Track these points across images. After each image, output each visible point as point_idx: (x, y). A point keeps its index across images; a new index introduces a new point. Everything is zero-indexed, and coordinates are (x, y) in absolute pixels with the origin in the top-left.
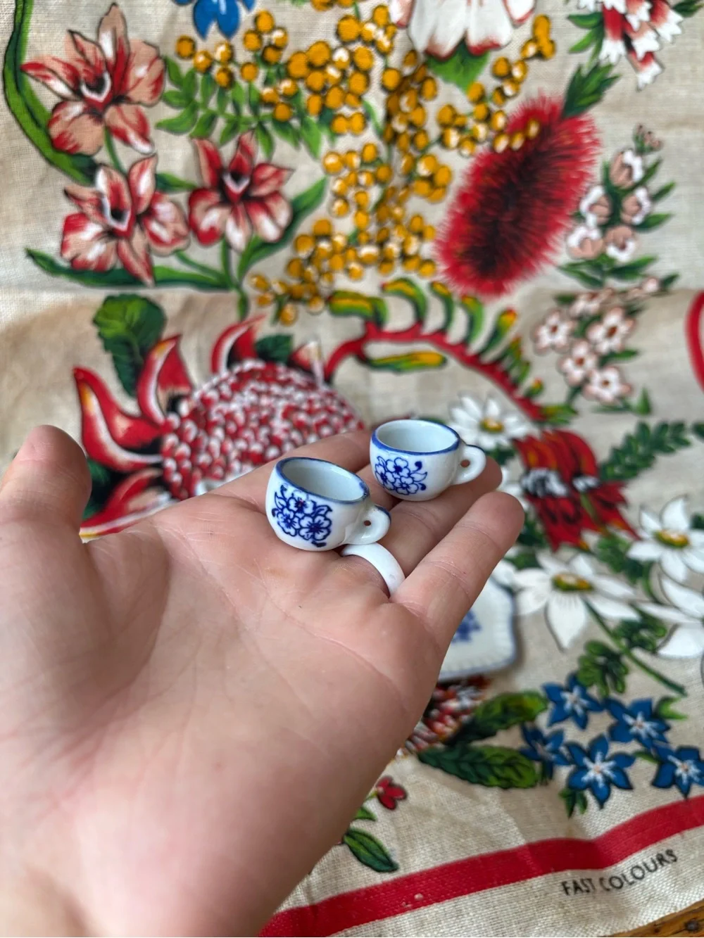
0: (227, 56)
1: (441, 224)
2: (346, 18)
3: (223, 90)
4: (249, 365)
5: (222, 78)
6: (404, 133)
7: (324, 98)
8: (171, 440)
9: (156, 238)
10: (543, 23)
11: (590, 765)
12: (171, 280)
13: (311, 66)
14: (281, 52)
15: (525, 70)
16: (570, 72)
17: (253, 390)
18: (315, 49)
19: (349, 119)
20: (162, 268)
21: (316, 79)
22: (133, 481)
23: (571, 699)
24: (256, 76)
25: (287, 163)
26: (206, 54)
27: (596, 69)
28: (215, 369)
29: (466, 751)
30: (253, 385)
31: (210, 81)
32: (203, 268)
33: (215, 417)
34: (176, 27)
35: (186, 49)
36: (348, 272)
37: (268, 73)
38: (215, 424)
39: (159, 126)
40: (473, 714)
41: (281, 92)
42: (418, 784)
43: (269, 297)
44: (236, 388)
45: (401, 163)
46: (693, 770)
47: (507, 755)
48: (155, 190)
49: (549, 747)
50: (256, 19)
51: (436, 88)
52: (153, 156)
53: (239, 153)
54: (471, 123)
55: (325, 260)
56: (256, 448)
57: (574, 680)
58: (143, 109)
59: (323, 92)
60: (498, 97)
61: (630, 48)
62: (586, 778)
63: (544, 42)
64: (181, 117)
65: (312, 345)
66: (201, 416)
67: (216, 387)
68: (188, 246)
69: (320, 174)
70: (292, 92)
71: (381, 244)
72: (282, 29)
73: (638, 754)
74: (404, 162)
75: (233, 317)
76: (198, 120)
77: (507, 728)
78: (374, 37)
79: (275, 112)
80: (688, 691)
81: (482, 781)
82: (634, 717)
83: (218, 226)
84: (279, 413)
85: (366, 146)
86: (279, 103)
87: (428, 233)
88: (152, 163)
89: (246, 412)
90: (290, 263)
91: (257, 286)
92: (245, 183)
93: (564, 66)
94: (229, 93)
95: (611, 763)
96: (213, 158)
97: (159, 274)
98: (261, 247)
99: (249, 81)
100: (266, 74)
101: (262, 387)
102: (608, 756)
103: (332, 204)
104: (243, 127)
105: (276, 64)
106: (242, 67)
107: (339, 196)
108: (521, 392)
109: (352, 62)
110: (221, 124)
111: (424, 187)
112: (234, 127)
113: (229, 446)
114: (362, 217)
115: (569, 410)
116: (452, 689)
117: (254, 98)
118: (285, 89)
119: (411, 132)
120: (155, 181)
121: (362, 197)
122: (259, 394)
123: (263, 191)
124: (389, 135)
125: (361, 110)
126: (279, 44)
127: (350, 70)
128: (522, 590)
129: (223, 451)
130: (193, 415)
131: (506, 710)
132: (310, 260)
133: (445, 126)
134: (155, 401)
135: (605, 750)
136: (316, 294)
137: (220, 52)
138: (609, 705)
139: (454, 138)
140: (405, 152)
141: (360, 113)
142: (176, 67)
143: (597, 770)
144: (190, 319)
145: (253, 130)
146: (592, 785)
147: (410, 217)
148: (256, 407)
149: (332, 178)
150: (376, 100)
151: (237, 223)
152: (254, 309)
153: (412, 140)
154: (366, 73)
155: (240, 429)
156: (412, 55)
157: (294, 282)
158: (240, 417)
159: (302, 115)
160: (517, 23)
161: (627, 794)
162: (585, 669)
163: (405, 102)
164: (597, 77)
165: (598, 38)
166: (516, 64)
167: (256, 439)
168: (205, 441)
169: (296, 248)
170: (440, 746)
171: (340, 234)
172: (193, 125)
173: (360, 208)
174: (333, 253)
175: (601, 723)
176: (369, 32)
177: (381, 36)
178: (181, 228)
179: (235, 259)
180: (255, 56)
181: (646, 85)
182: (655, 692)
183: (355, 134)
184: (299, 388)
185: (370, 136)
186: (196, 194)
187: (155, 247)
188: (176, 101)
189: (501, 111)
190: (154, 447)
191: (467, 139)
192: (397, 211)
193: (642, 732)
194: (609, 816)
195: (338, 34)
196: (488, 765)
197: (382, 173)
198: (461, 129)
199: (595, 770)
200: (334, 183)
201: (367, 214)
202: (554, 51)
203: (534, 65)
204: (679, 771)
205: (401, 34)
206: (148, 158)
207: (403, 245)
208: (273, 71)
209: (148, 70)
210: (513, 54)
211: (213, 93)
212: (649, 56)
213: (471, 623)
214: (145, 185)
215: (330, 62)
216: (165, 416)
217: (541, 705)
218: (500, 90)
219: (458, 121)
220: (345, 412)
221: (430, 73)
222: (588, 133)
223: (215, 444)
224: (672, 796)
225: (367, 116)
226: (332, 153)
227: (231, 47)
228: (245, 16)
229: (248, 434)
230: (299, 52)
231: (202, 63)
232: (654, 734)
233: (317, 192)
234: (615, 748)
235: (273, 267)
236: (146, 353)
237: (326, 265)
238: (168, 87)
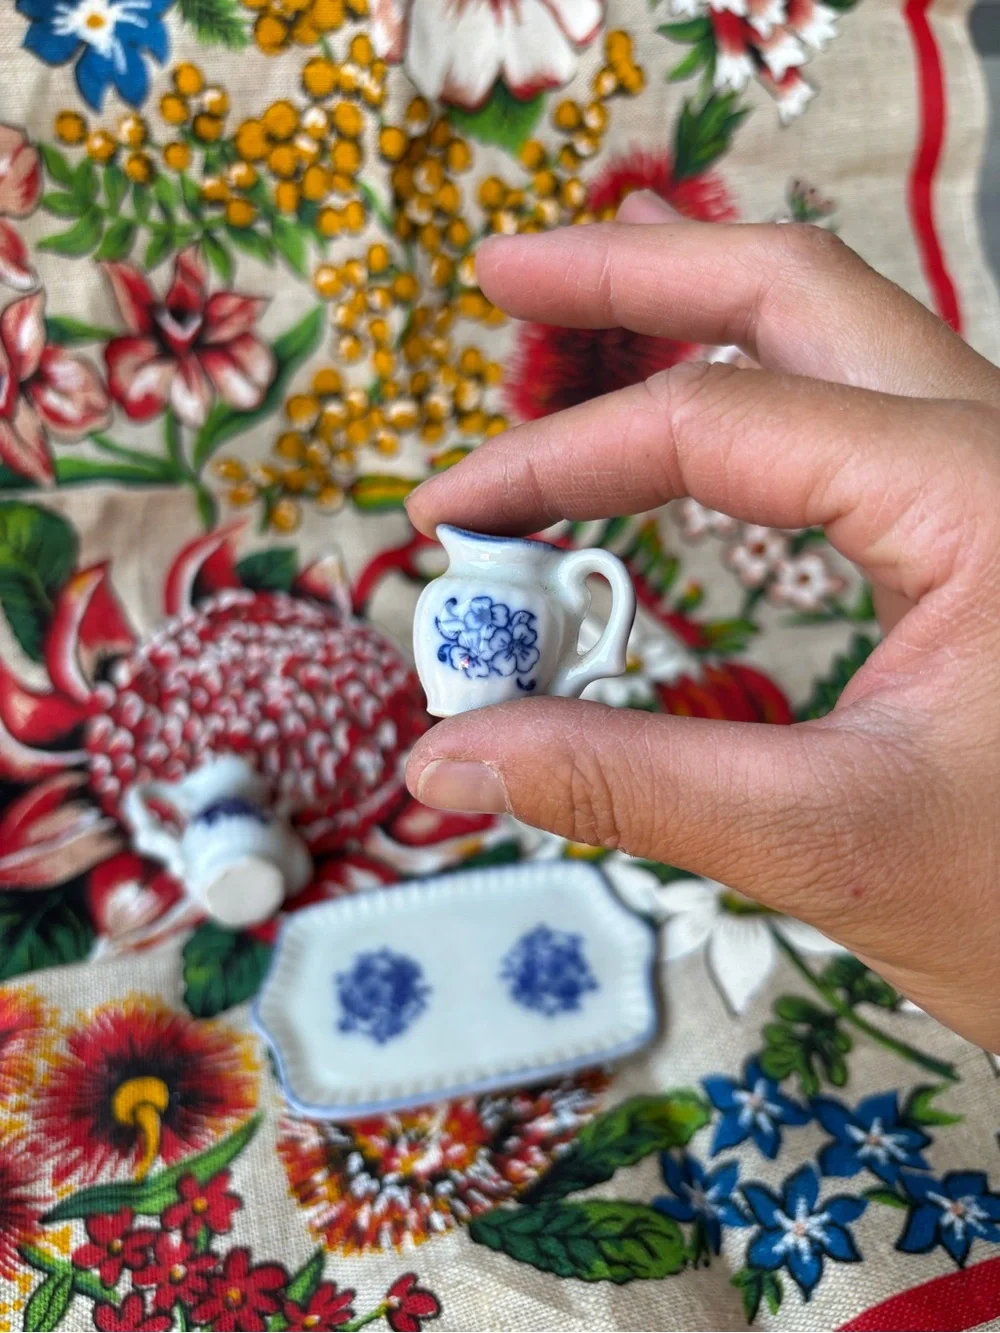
0: (138, 136)
1: (511, 360)
2: (312, 62)
3: (140, 189)
4: (227, 598)
5: (137, 170)
6: (430, 224)
7: (300, 187)
8: (101, 725)
9: (55, 417)
10: (620, 42)
11: (787, 1223)
12: (81, 476)
13: (272, 140)
14: (222, 123)
15: (604, 115)
16: (672, 110)
17: (237, 638)
18: (272, 114)
19: (341, 213)
20: (67, 461)
21: (283, 158)
22: (38, 795)
23: (749, 1101)
24: (188, 161)
25: (257, 288)
26: (105, 135)
27: (713, 101)
28: (171, 608)
29: (556, 1211)
30: (238, 628)
31: (117, 175)
32: (136, 456)
33: (173, 682)
34: (51, 99)
35: (72, 129)
36: (377, 445)
37: (207, 157)
38: (174, 695)
39: (43, 246)
40: (576, 1141)
41: (233, 183)
42: (461, 1287)
43: (247, 490)
44: (208, 636)
45: (430, 271)
46: (975, 1213)
47: (629, 1215)
48: (46, 343)
49: (711, 1194)
50: (175, 76)
51: (469, 154)
52: (37, 292)
53: (179, 280)
54: (531, 200)
55: (337, 431)
56: (239, 726)
57: (754, 1069)
58: (12, 223)
59: (295, 176)
60: (566, 158)
61: (760, 64)
62: (779, 1248)
63: (626, 71)
64: (74, 231)
65: (329, 561)
66: (151, 686)
67: (176, 637)
68: (110, 424)
69: (310, 301)
70: (250, 180)
71: (420, 396)
72: (218, 87)
73: (872, 1193)
74: (435, 268)
75: (193, 526)
76: (104, 235)
77: (634, 1163)
78: (357, 84)
79: (227, 214)
80: (960, 1071)
81: (581, 1271)
82: (866, 1129)
83: (159, 391)
84: (278, 669)
85: (371, 249)
86: (232, 200)
87: (492, 374)
88: (36, 303)
89: (223, 671)
90: (281, 441)
91: (226, 476)
92: (195, 324)
93: (662, 103)
94: (152, 191)
95: (825, 1217)
96: (137, 290)
97: (63, 470)
98: (228, 419)
99: (180, 171)
100: (204, 160)
101: (252, 631)
102: (817, 1205)
103: (336, 345)
104: (180, 241)
105: (218, 141)
106: (166, 149)
107: (345, 330)
108: (669, 604)
109: (332, 124)
110: (143, 238)
111: (474, 303)
112: (165, 241)
113: (197, 726)
114: (382, 358)
115: (747, 625)
116: (546, 1096)
117: (191, 194)
118: (239, 178)
119: (440, 223)
120: (43, 327)
121: (377, 327)
122: (245, 642)
123: (226, 333)
124: (403, 227)
125: (356, 197)
126: (216, 110)
127: (332, 140)
128: (670, 917)
129: (186, 736)
130: (139, 684)
131: (634, 1128)
132: (315, 432)
133: (491, 209)
134: (75, 667)
135: (812, 1194)
136: (328, 483)
137: (126, 130)
138: (821, 1110)
139: (508, 223)
140: (434, 253)
141: (357, 202)
142: (60, 160)
143: (799, 1231)
144: (120, 533)
145: (197, 243)
146: (790, 1259)
147: (459, 352)
148: (238, 663)
149: (331, 306)
150: (375, 178)
151: (189, 385)
152: (225, 512)
153: (444, 234)
154: (355, 140)
155: (213, 698)
156: (418, 105)
157: (288, 467)
158: (214, 680)
159: (271, 214)
160: (580, 46)
161: (852, 1270)
162: (774, 1048)
163: (423, 178)
164: (717, 113)
165: (708, 53)
166: (590, 108)
167: (240, 712)
168: (157, 722)
169: (289, 414)
170: (511, 1205)
171: (355, 390)
172: (96, 242)
173: (379, 345)
174: (349, 420)
175: (804, 1144)
176: (348, 78)
177: (366, 80)
178: (97, 398)
179: (188, 440)
180: (183, 132)
181: (794, 118)
182: (902, 1078)
183: (354, 232)
184: (311, 627)
185: (374, 232)
186: (115, 347)
187: (53, 428)
188: (62, 207)
189: (575, 180)
190: (74, 739)
191: (528, 225)
192: (438, 345)
193: (880, 1153)
194: (821, 1314)
195: (305, 87)
196: (593, 1239)
197: (403, 286)
198: (518, 210)
199: (796, 1233)
200: (335, 313)
201: (388, 353)
202: (642, 80)
203: (617, 105)
204: (948, 1218)
205: (394, 74)
206: (30, 296)
207: (455, 395)
208: (214, 152)
209: (12, 163)
210: (581, 92)
211: (124, 194)
212: (792, 73)
213: (582, 979)
214: (29, 336)
215: (298, 130)
216: (92, 690)
217: (700, 1116)
218: (569, 149)
219: (511, 199)
220: (385, 660)
221: (457, 133)
222: (717, 200)
223: (173, 726)
224: (937, 1265)
225: (367, 204)
226: (324, 267)
227: (142, 123)
228: (157, 74)
229: (227, 705)
230: (249, 121)
231: (100, 149)
232: (901, 1155)
233: (310, 329)
234: (830, 1188)
235: (254, 446)
236: (56, 593)
237: (341, 438)
238: (49, 187)
